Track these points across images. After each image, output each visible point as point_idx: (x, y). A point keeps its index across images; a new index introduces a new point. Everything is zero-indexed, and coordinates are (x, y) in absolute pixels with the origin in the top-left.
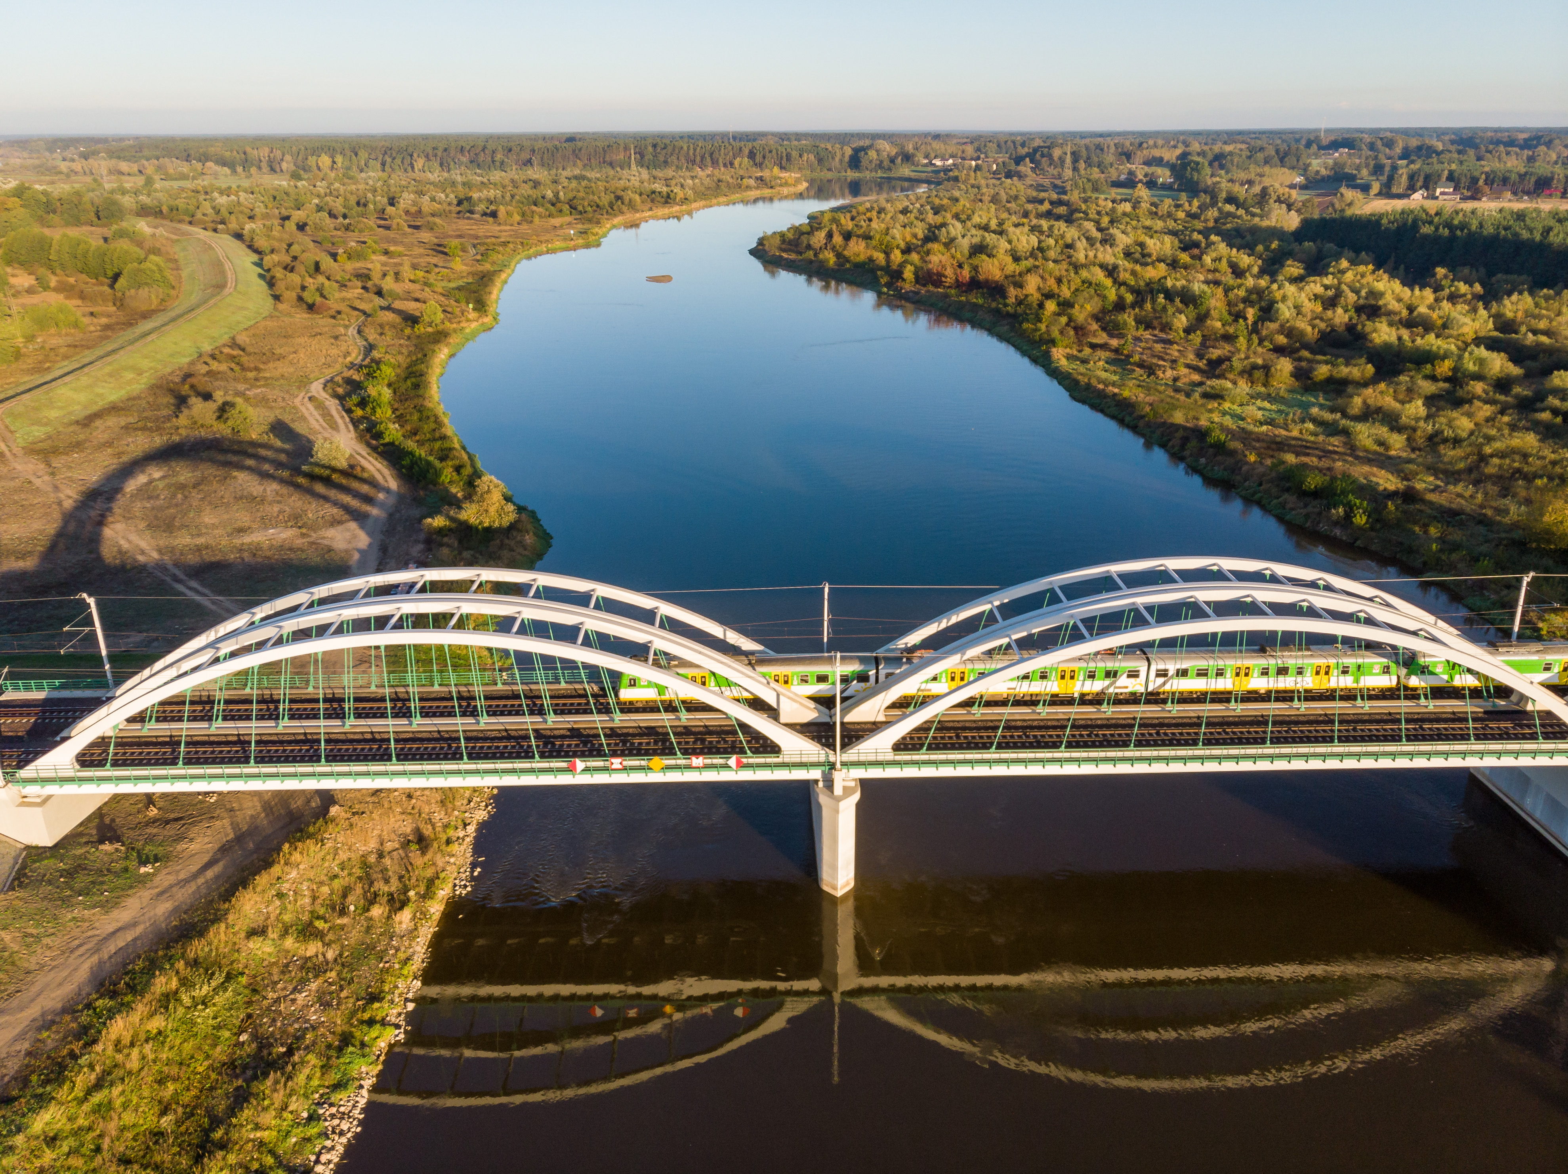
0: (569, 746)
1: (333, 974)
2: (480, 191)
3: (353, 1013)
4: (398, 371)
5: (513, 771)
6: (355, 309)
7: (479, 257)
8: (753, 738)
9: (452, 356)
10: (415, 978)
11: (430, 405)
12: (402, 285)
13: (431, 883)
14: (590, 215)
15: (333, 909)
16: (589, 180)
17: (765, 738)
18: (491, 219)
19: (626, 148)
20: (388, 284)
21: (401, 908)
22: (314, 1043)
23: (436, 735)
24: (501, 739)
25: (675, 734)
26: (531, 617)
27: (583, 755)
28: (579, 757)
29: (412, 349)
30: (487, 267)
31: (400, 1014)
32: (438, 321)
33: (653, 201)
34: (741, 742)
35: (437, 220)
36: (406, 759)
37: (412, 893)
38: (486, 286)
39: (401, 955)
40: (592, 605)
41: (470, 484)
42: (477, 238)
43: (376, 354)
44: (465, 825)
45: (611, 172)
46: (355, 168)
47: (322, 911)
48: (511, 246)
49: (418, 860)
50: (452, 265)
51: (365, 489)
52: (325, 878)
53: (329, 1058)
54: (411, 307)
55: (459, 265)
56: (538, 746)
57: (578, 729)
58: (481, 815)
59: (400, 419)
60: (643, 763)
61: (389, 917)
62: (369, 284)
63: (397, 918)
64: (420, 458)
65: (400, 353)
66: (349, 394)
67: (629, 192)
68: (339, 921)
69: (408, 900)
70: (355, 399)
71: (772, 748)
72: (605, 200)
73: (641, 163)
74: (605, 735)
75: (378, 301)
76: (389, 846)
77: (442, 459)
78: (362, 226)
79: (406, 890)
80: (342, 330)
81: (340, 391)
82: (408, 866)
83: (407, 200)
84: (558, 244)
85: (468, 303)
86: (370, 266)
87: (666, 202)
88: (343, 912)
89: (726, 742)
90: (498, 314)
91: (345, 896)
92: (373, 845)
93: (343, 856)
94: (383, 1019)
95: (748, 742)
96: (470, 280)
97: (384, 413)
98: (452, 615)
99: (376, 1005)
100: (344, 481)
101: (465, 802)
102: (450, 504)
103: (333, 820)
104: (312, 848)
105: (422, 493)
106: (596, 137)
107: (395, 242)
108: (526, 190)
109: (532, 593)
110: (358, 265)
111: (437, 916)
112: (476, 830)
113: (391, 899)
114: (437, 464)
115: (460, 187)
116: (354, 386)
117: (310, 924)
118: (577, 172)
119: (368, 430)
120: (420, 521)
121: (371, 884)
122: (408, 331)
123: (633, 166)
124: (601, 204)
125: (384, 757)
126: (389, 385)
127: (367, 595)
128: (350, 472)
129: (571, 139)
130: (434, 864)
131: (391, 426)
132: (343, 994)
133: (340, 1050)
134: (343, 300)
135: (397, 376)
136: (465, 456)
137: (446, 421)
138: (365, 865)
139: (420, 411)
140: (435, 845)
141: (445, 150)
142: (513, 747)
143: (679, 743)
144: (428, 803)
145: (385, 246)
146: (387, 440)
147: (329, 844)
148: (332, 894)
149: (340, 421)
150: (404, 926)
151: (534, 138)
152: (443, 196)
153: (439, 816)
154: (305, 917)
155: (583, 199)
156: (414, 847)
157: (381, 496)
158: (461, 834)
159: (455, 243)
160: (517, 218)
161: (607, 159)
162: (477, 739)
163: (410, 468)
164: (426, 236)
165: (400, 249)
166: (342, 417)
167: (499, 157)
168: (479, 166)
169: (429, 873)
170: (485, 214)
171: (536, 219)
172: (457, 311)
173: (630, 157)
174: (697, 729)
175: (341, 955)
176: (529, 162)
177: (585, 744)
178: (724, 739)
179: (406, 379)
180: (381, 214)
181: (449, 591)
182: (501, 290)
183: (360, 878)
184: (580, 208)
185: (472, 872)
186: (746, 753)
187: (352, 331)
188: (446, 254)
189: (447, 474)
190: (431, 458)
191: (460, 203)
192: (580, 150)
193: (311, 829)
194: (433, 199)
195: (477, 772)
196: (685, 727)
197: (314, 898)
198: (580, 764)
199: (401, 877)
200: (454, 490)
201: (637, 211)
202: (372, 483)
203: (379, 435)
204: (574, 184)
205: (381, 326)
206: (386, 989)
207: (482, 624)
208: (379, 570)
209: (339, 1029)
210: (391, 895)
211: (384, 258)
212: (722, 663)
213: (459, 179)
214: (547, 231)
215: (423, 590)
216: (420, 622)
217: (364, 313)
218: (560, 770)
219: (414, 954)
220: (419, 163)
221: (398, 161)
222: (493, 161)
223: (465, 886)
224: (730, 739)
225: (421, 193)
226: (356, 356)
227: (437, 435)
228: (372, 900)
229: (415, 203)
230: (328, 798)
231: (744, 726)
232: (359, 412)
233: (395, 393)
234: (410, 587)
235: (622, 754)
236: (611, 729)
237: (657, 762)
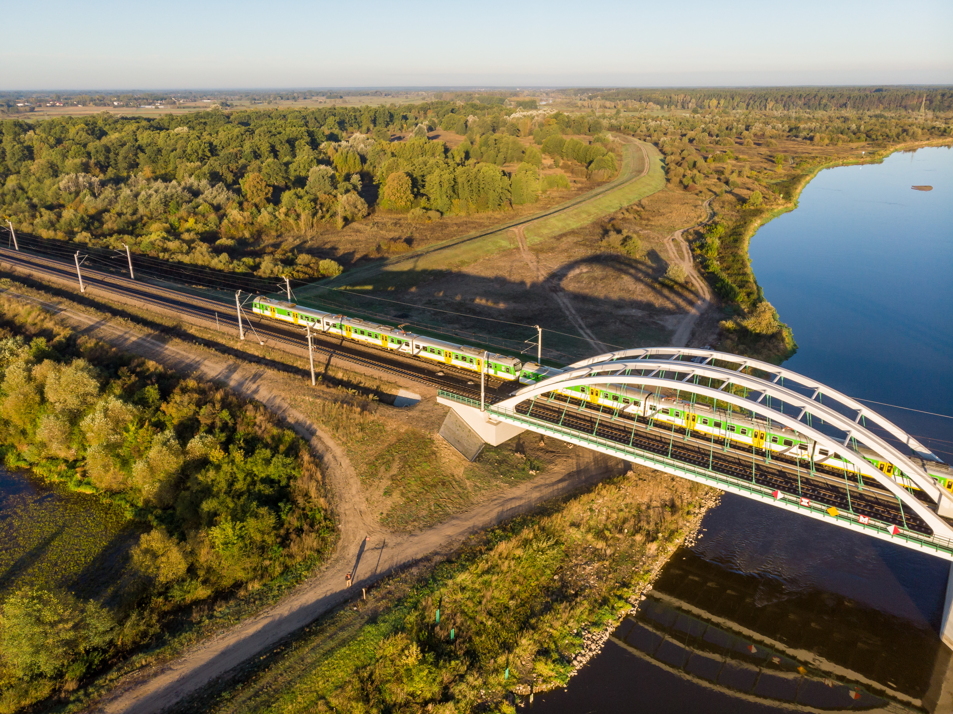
0: (776, 481)
1: (607, 563)
2: (806, 123)
3: (613, 588)
4: (727, 230)
5: (737, 485)
6: (710, 191)
7: (794, 165)
8: (912, 518)
9: (762, 225)
10: (650, 583)
11: (741, 253)
12: (741, 179)
13: (672, 533)
14: (880, 142)
15: (616, 528)
16: (885, 118)
17: (922, 521)
18: (808, 142)
19: (920, 97)
20: (734, 178)
21: (652, 541)
22: (589, 596)
23: (696, 449)
24: (735, 463)
25: (851, 496)
26: (771, 395)
27: (783, 489)
28: (781, 490)
29: (739, 218)
30: (799, 172)
31: (636, 600)
32: (758, 203)
33: (931, 134)
34: (901, 517)
35: (773, 141)
36: (676, 458)
37: (660, 535)
38: (795, 184)
39: (646, 568)
40: (814, 397)
41: (754, 305)
42: (796, 153)
43: (716, 219)
44: (700, 507)
45: (904, 113)
46: (730, 107)
47: (610, 527)
48: (818, 159)
49: (668, 517)
50: (776, 169)
51: (691, 296)
52: (615, 509)
53: (594, 607)
54: (744, 192)
55: (780, 170)
56: (756, 475)
57: (784, 472)
58: (711, 504)
59: (721, 259)
60: (823, 508)
61: (644, 544)
62: (722, 177)
63: (649, 545)
64: (727, 284)
65: (731, 220)
66: (695, 240)
67: (914, 127)
68: (617, 535)
69: (657, 538)
70: (698, 243)
71: (928, 531)
72: (894, 131)
73: (928, 107)
74: (802, 482)
75: (725, 187)
76: (654, 504)
77: (740, 287)
78: (726, 142)
79: (657, 532)
80: (700, 203)
81: (691, 237)
82: (662, 518)
83: (757, 127)
84: (852, 160)
85: (780, 194)
86: (725, 166)
87: (942, 135)
88: (621, 531)
89: (889, 513)
90: (798, 202)
91: (624, 523)
92: (646, 500)
93: (628, 500)
94: (627, 599)
95: (907, 519)
96: (785, 179)
97: (713, 254)
98: (724, 382)
99: (625, 589)
100: (680, 290)
101: (704, 493)
102: (739, 315)
103: (628, 479)
104: (613, 490)
105: (723, 305)
106: (898, 88)
107: (743, 153)
108: (838, 123)
109: (776, 381)
110: (719, 165)
111: (671, 553)
112: (706, 512)
113: (648, 534)
114: (737, 289)
115: (793, 121)
116: (699, 236)
117: (602, 531)
118: (878, 112)
119: (701, 263)
120: (718, 321)
121: (639, 521)
122: (738, 207)
123: (922, 110)
124: (890, 134)
125: (664, 453)
126: (720, 238)
127: (677, 359)
128: (685, 286)
129: (879, 90)
130: (677, 523)
131: (715, 262)
132: (610, 576)
133: (601, 605)
134: (705, 185)
135: (726, 233)
136: (755, 288)
137: (749, 264)
138: (639, 510)
139: (734, 256)
140: (680, 512)
141: (789, 97)
142: (741, 470)
143: (852, 503)
144: (683, 487)
145: (737, 155)
146: (711, 270)
147: (622, 491)
148: (617, 519)
149: (686, 255)
150: (651, 552)
151: (852, 89)
152: (780, 125)
153: (686, 496)
154: (601, 527)
155: (878, 131)
156: (668, 509)
157: (699, 302)
158: (697, 511)
159: (781, 155)
160: (827, 141)
161: (903, 104)
162: (720, 459)
163: (720, 289)
164: (764, 150)
165: (746, 157)
166: (688, 253)
167: (824, 101)
168: (809, 107)
169: (673, 527)
170: (805, 138)
171: (840, 143)
172: (772, 198)
173: (921, 103)
174: (869, 498)
175: (614, 554)
176: (845, 105)
177: (787, 483)
178: (888, 511)
179: (730, 236)
180: (739, 135)
181: (725, 367)
182: (805, 187)
183: (634, 516)
184: (874, 137)
185: (698, 535)
186: (903, 526)
187: (706, 204)
188: (773, 162)
189: (741, 296)
190: (734, 285)
191: (790, 130)
192: (884, 98)
193: (615, 480)
194: (774, 128)
195: (715, 478)
196: (860, 494)
197: (608, 518)
198: (780, 495)
199: (656, 524)
200: (743, 306)
201: (917, 140)
202: (696, 294)
203: (706, 267)
204: (874, 120)
205: (723, 202)
206: (633, 582)
207: (739, 391)
208: (687, 346)
209: (603, 594)
210: (648, 531)
211: (734, 162)
212: (900, 459)
213: (794, 115)
214: (846, 151)
215: (710, 363)
216: (703, 381)
217: (715, 193)
218: (766, 494)
219: (652, 569)
220: (770, 105)
221: (757, 103)
222: (819, 104)
223: (691, 542)
224: (893, 512)
225: (767, 123)
226: (704, 219)
227: (741, 272)
228: (637, 530)
229: (761, 129)
230: (628, 466)
231: (906, 508)
232: (698, 252)
233: (722, 243)
234: (702, 360)
235: (810, 497)
236: (807, 479)
237: (833, 510)
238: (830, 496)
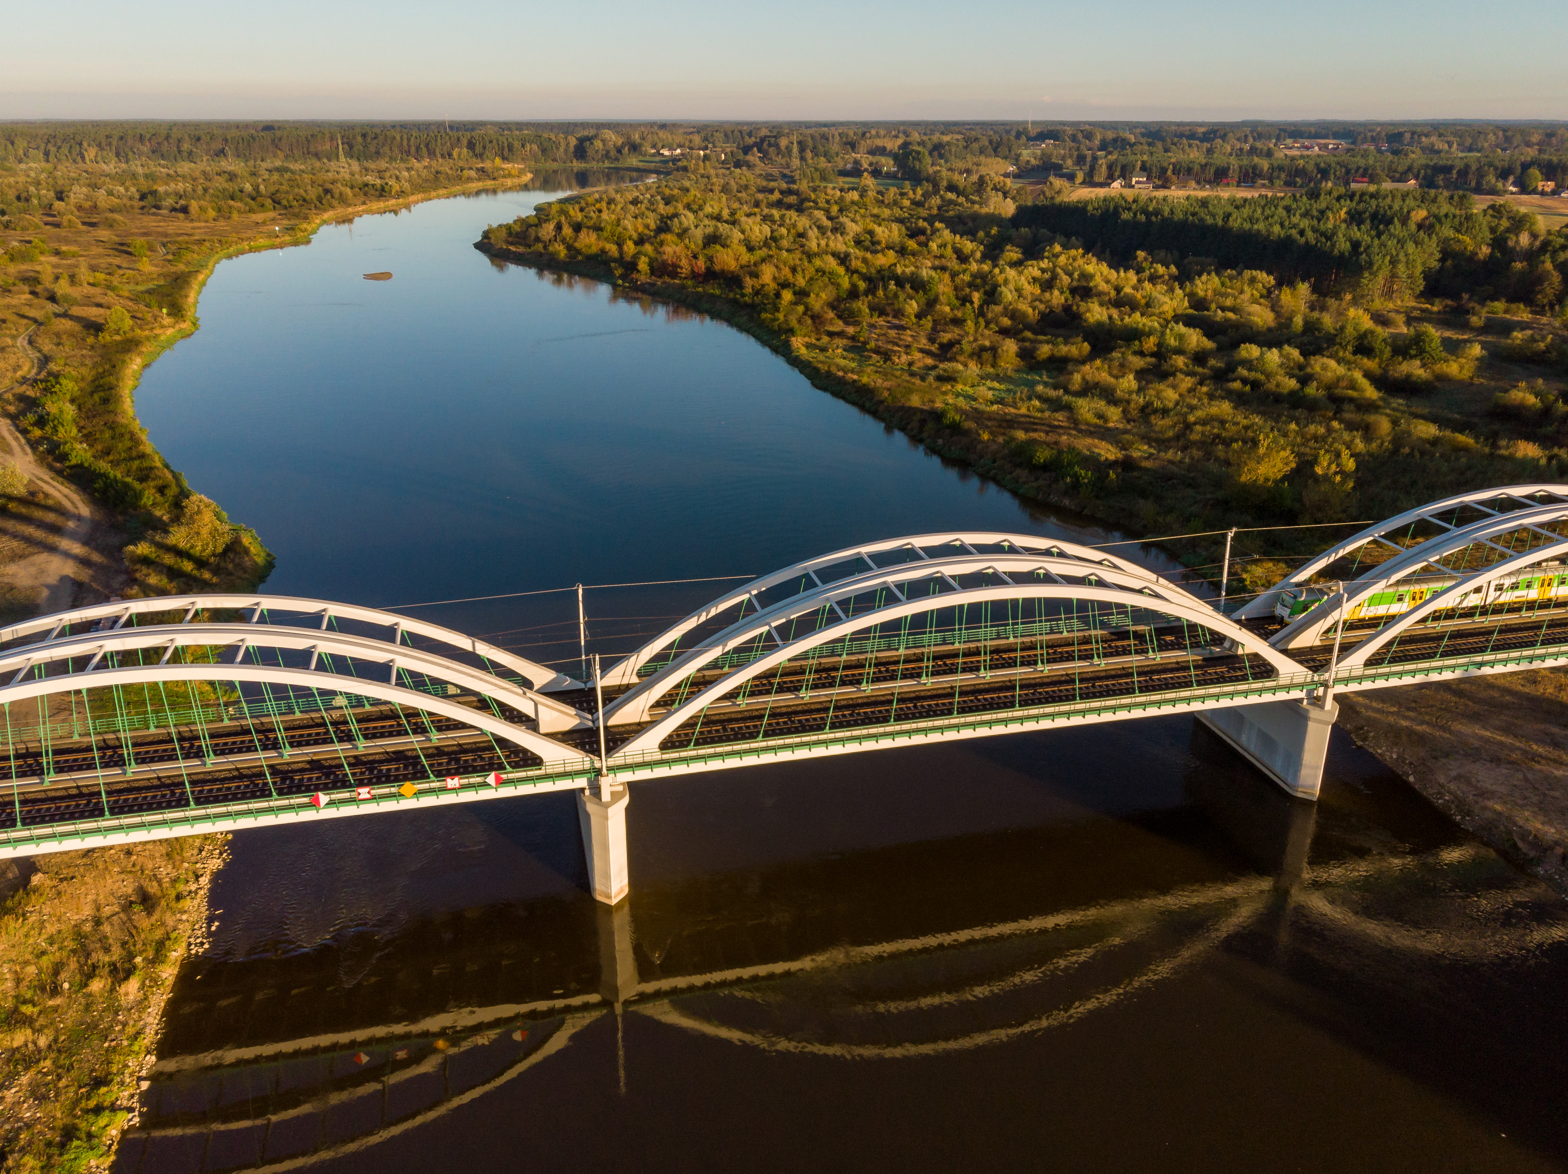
0: (310, 779)
1: (48, 1063)
2: (167, 184)
3: (76, 1103)
4: (82, 384)
5: (249, 812)
6: (23, 316)
7: (170, 257)
8: (511, 752)
9: (146, 366)
10: (149, 1053)
11: (124, 421)
12: (80, 289)
13: (161, 947)
14: (297, 210)
15: (43, 989)
16: (293, 172)
17: (525, 751)
18: (181, 216)
19: (332, 138)
20: (63, 288)
21: (126, 978)
22: (30, 1143)
23: (156, 782)
24: (232, 779)
25: (426, 756)
26: (256, 644)
27: (325, 788)
28: (321, 790)
29: (98, 359)
30: (181, 267)
31: (132, 1096)
32: (127, 328)
33: (366, 194)
34: (499, 757)
35: (116, 216)
36: (121, 812)
37: (138, 960)
38: (181, 288)
39: (130, 1030)
40: (324, 626)
41: (177, 506)
42: (166, 235)
43: (53, 367)
44: (197, 877)
45: (318, 164)
46: (11, 159)
47: (29, 995)
48: (207, 244)
49: (143, 921)
50: (139, 266)
51: (51, 517)
52: (30, 957)
53: (50, 1157)
54: (92, 313)
55: (147, 266)
56: (274, 783)
57: (319, 761)
58: (216, 864)
59: (88, 438)
60: (393, 790)
61: (112, 990)
62: (39, 288)
63: (122, 989)
64: (115, 480)
65: (83, 365)
66: (23, 413)
67: (339, 185)
68: (51, 1003)
69: (135, 967)
70: (31, 417)
71: (535, 761)
72: (312, 193)
73: (350, 154)
74: (349, 765)
75: (51, 307)
76: (107, 911)
77: (143, 479)
78: (25, 223)
79: (131, 956)
80: (9, 341)
81: (12, 409)
82: (131, 930)
83: (78, 193)
84: (262, 242)
85: (161, 308)
86: (38, 268)
87: (381, 196)
88: (55, 991)
89: (482, 759)
90: (197, 319)
91: (56, 973)
92: (87, 911)
93: (51, 929)
94: (113, 1104)
95: (507, 757)
96: (162, 283)
97: (68, 432)
98: (166, 649)
99: (103, 1090)
100: (24, 510)
101: (195, 852)
102: (155, 529)
103: (36, 890)
104: (12, 924)
105: (120, 518)
106: (297, 126)
107: (67, 242)
108: (220, 183)
109: (255, 619)
110: (24, 267)
111: (170, 981)
112: (210, 881)
113: (114, 969)
114: (137, 485)
115: (142, 180)
116: (29, 403)
117: (16, 1010)
118: (278, 163)
119: (50, 452)
120: (120, 549)
121: (88, 955)
122: (90, 340)
123: (342, 158)
124: (308, 198)
125: (96, 812)
126: (72, 401)
127: (62, 634)
128: (31, 499)
129: (269, 127)
130: (163, 924)
131: (78, 446)
132: (61, 1084)
133: (63, 1146)
134: (8, 307)
135: (81, 390)
136: (169, 476)
137: (144, 437)
138: (78, 934)
139: (112, 428)
140: (163, 903)
141: (121, 138)
142: (247, 786)
143: (431, 766)
144: (152, 857)
145: (56, 245)
146: (74, 462)
147: (33, 918)
148: (40, 972)
149: (14, 444)
150: (131, 997)
151: (226, 126)
152: (122, 189)
153: (166, 871)
154: (9, 1004)
155: (287, 192)
156: (137, 908)
157: (71, 524)
158: (193, 887)
159: (140, 241)
160: (212, 213)
161: (312, 149)
162: (204, 782)
163: (104, 491)
164: (104, 234)
165: (74, 248)
166: (16, 439)
167: (186, 146)
168: (163, 157)
169: (158, 934)
170: (174, 210)
171: (235, 215)
172: (149, 317)
173: (337, 148)
174: (451, 749)
175: (56, 1040)
176: (221, 153)
177: (327, 776)
178: (480, 756)
179: (92, 394)
180: (48, 209)
181: (161, 622)
182: (199, 292)
183: (74, 951)
184: (285, 202)
185: (209, 926)
186: (505, 768)
187: (22, 342)
188: (130, 253)
189: (149, 497)
190: (129, 480)
191: (143, 197)
192: (280, 139)
193: (9, 903)
194: (110, 193)
195: (207, 817)
196: (437, 748)
197: (18, 981)
198: (323, 798)
199: (124, 944)
200: (158, 513)
201: (349, 205)
202: (59, 510)
203: (64, 457)
204: (276, 176)
205: (58, 335)
206: (114, 1069)
207: (200, 656)
208: (75, 605)
209: (59, 1123)
210: (114, 964)
211: (54, 260)
212: (472, 676)
213: (140, 170)
214: (248, 227)
215: (129, 623)
216: (127, 659)
217: (35, 321)
218: (302, 806)
219: (145, 1026)
220: (91, 153)
221: (65, 150)
222: (180, 152)
223: (202, 944)
224: (486, 755)
225: (95, 186)
226: (27, 369)
227: (134, 454)
228: (90, 974)
229: (88, 198)
230: (28, 866)
231: (502, 742)
232: (37, 433)
233: (80, 408)
234: (112, 622)
235: (369, 783)
236: (355, 757)
237: (409, 787)
238: (397, 769)
